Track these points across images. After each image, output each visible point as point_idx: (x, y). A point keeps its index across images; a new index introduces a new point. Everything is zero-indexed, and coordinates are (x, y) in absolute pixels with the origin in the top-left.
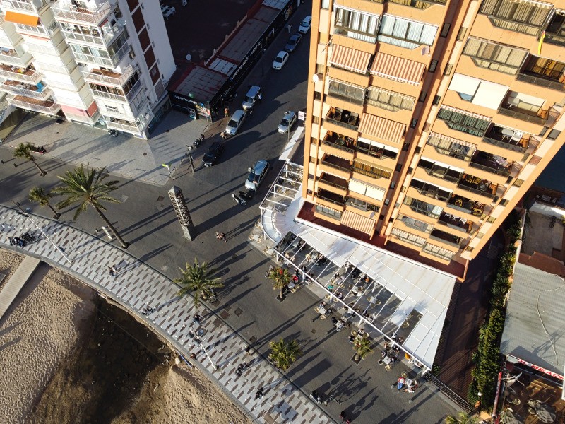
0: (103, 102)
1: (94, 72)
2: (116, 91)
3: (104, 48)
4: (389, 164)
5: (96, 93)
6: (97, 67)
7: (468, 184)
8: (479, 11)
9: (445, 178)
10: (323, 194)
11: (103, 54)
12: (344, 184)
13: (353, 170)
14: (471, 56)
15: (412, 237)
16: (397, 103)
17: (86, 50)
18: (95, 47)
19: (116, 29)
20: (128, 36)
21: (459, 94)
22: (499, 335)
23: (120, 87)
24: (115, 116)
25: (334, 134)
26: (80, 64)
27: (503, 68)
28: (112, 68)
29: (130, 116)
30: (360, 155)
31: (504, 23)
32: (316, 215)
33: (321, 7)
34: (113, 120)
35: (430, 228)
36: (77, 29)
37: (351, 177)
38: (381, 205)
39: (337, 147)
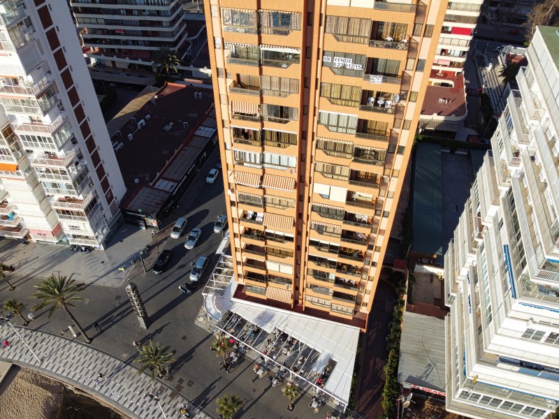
0: (66, 224)
1: (60, 201)
2: (78, 213)
3: (70, 182)
4: (290, 246)
5: (61, 217)
6: (63, 196)
7: (346, 254)
8: (317, 147)
9: (330, 252)
10: (250, 276)
11: (69, 187)
12: (263, 266)
13: (267, 254)
14: (320, 172)
15: (321, 301)
16: (285, 204)
17: (55, 185)
18: (62, 182)
19: (79, 168)
20: (88, 171)
21: (320, 195)
22: (396, 369)
23: (82, 210)
24: (76, 233)
25: (250, 229)
26: (48, 196)
27: (340, 178)
28: (76, 197)
29: (90, 233)
30: (269, 242)
31: (332, 153)
32: (248, 293)
33: (226, 149)
34: (74, 236)
35: (331, 291)
36: (48, 171)
37: (267, 259)
38: (292, 278)
39: (252, 238)
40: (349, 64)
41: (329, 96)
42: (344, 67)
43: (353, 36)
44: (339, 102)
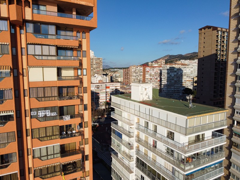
8: (34, 177)
31: (46, 176)
40: (48, 113)
41: (38, 137)
42: (45, 116)
43: (48, 97)
44: (46, 139)
